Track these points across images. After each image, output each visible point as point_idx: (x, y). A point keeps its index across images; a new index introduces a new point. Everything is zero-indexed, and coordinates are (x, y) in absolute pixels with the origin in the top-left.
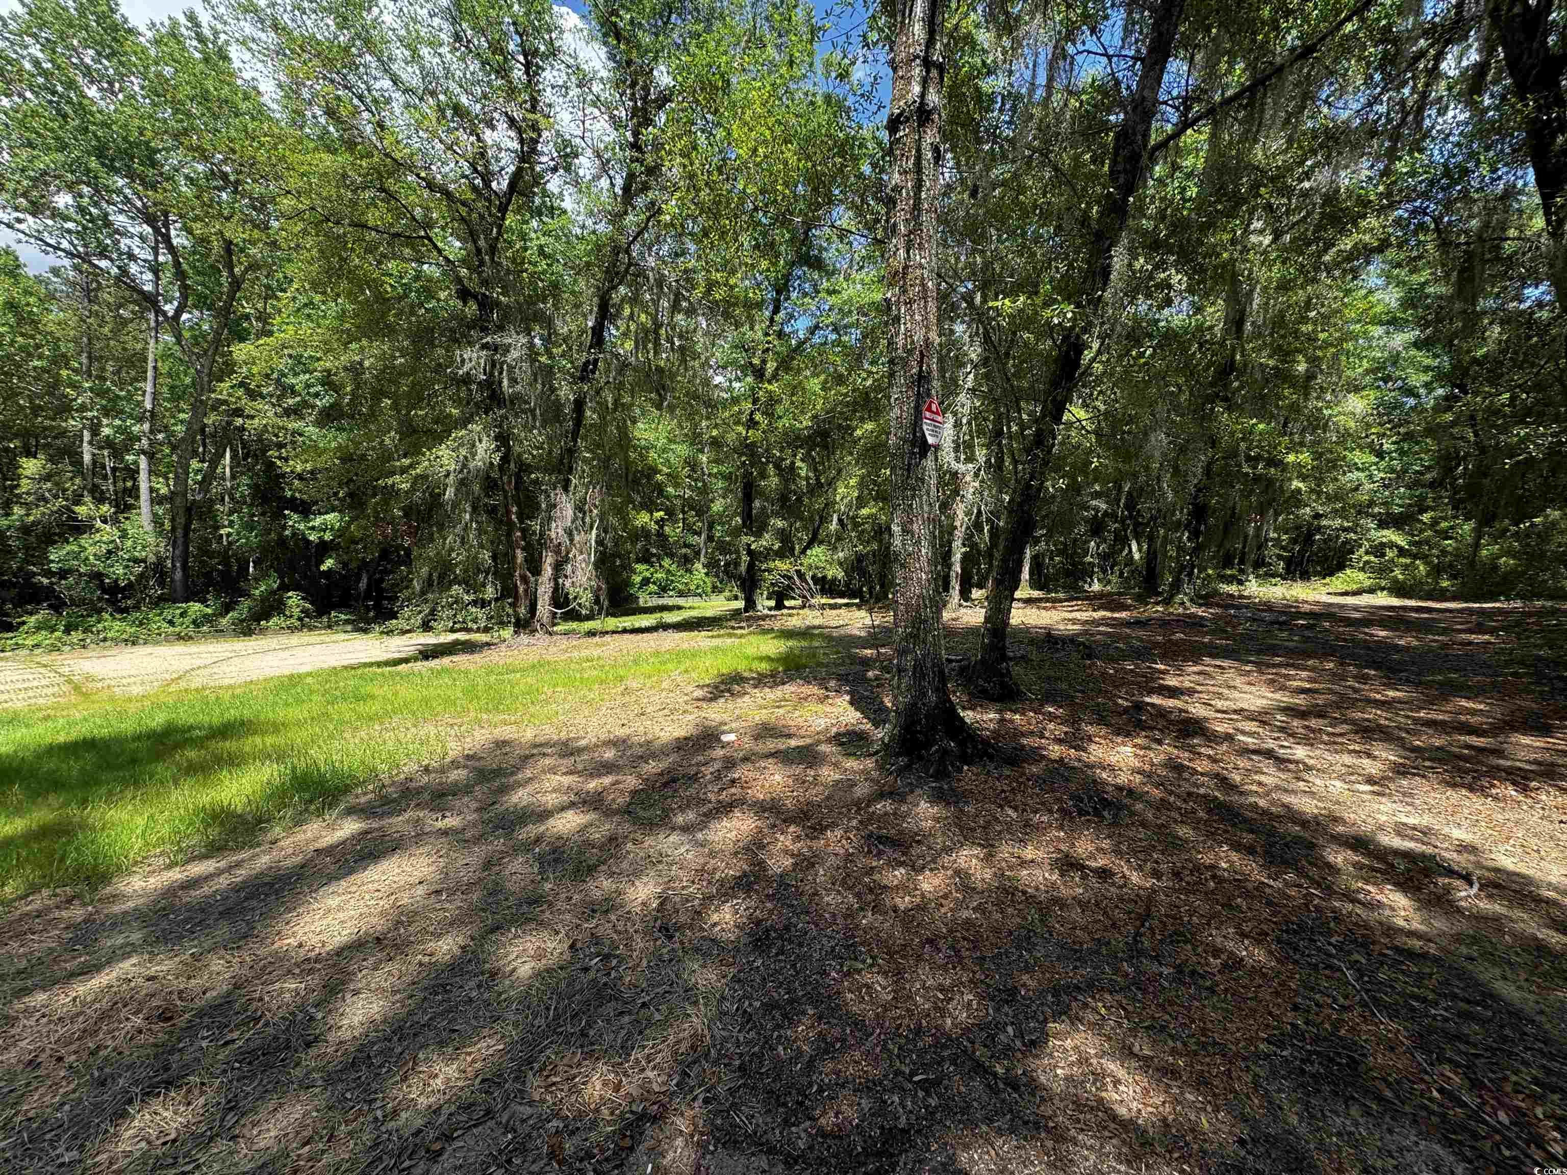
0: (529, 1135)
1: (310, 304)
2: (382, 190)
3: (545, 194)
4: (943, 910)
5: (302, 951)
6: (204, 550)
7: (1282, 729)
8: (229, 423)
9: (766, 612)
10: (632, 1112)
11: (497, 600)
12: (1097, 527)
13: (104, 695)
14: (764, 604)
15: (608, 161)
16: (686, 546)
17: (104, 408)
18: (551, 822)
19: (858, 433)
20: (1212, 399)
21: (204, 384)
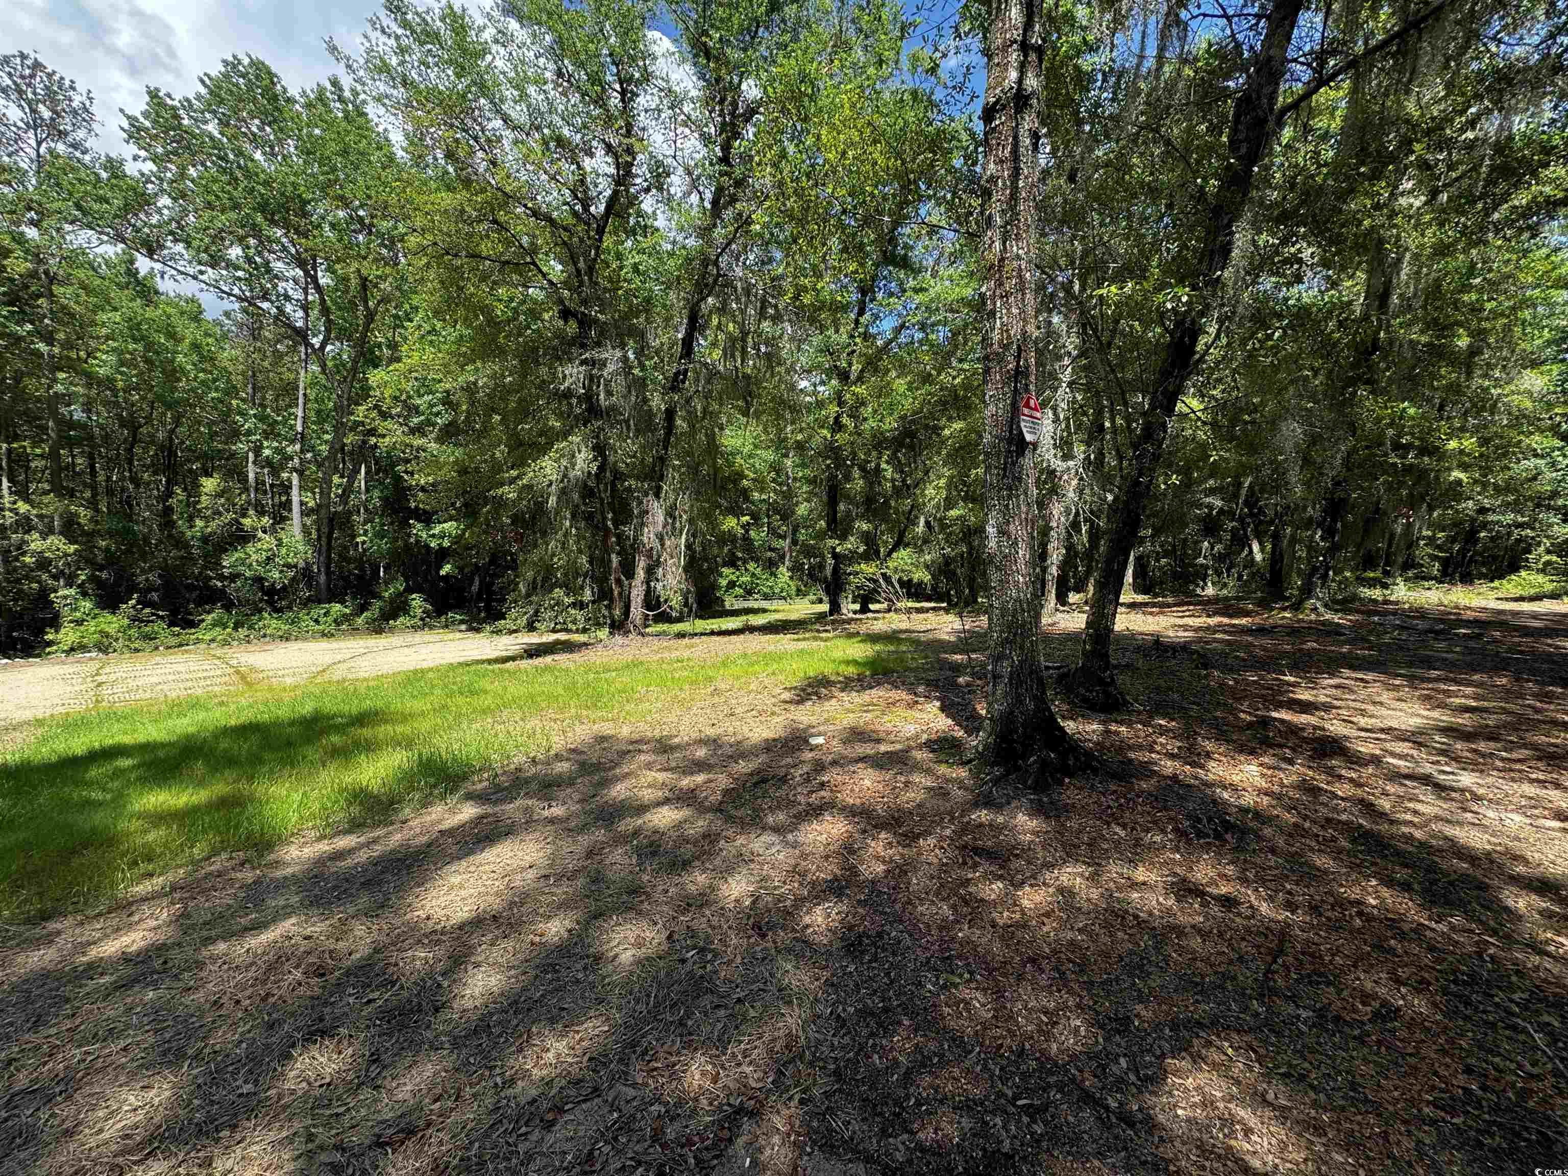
0: (633, 1116)
1: (433, 332)
2: (495, 221)
3: (640, 214)
4: (1045, 929)
5: (430, 923)
6: (343, 557)
7: (1443, 753)
8: (364, 442)
9: (851, 615)
10: (729, 1105)
11: (593, 602)
12: (1211, 527)
13: (264, 685)
14: (849, 607)
15: (699, 177)
16: (771, 549)
17: (264, 431)
18: (648, 816)
19: (947, 432)
20: (1353, 382)
21: (344, 409)
